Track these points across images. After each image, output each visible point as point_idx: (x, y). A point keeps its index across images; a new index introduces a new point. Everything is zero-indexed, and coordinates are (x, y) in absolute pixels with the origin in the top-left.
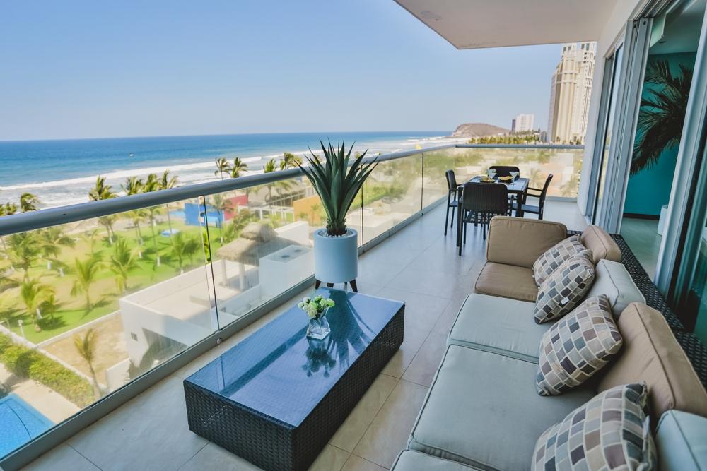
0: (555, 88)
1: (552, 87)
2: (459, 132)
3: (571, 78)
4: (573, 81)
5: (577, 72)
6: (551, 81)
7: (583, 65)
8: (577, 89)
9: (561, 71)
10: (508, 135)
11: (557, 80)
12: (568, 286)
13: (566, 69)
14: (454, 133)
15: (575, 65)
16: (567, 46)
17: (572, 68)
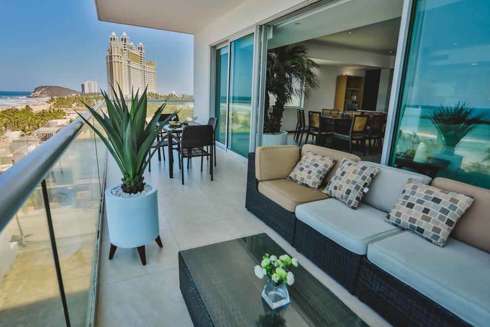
0: (109, 64)
1: (107, 64)
2: (38, 93)
3: (118, 59)
4: (119, 61)
5: (121, 56)
6: (106, 60)
7: (124, 51)
8: (123, 67)
9: (111, 53)
10: (79, 95)
11: (110, 59)
12: (366, 181)
13: (114, 53)
14: (32, 94)
15: (120, 51)
16: (113, 38)
17: (118, 53)
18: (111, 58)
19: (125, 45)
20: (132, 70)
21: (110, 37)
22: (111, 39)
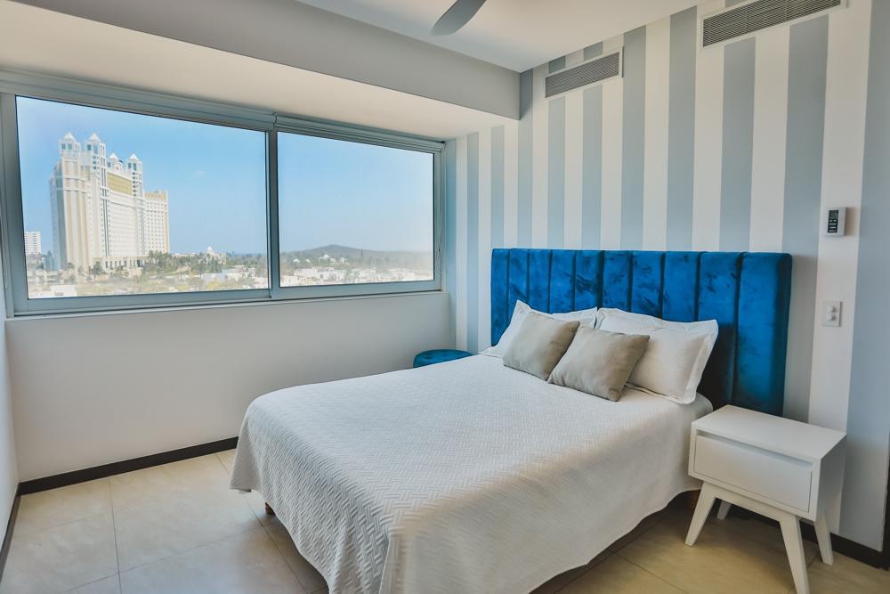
0: (55, 196)
1: (51, 194)
3: (77, 185)
4: (81, 189)
5: (85, 179)
7: (92, 171)
8: (88, 201)
9: (60, 174)
11: (57, 186)
13: (67, 172)
15: (81, 169)
16: (67, 143)
17: (76, 173)
18: (59, 183)
19: (94, 157)
20: (111, 207)
21: (61, 142)
22: (64, 146)
